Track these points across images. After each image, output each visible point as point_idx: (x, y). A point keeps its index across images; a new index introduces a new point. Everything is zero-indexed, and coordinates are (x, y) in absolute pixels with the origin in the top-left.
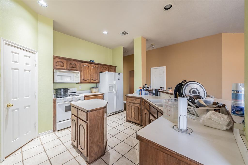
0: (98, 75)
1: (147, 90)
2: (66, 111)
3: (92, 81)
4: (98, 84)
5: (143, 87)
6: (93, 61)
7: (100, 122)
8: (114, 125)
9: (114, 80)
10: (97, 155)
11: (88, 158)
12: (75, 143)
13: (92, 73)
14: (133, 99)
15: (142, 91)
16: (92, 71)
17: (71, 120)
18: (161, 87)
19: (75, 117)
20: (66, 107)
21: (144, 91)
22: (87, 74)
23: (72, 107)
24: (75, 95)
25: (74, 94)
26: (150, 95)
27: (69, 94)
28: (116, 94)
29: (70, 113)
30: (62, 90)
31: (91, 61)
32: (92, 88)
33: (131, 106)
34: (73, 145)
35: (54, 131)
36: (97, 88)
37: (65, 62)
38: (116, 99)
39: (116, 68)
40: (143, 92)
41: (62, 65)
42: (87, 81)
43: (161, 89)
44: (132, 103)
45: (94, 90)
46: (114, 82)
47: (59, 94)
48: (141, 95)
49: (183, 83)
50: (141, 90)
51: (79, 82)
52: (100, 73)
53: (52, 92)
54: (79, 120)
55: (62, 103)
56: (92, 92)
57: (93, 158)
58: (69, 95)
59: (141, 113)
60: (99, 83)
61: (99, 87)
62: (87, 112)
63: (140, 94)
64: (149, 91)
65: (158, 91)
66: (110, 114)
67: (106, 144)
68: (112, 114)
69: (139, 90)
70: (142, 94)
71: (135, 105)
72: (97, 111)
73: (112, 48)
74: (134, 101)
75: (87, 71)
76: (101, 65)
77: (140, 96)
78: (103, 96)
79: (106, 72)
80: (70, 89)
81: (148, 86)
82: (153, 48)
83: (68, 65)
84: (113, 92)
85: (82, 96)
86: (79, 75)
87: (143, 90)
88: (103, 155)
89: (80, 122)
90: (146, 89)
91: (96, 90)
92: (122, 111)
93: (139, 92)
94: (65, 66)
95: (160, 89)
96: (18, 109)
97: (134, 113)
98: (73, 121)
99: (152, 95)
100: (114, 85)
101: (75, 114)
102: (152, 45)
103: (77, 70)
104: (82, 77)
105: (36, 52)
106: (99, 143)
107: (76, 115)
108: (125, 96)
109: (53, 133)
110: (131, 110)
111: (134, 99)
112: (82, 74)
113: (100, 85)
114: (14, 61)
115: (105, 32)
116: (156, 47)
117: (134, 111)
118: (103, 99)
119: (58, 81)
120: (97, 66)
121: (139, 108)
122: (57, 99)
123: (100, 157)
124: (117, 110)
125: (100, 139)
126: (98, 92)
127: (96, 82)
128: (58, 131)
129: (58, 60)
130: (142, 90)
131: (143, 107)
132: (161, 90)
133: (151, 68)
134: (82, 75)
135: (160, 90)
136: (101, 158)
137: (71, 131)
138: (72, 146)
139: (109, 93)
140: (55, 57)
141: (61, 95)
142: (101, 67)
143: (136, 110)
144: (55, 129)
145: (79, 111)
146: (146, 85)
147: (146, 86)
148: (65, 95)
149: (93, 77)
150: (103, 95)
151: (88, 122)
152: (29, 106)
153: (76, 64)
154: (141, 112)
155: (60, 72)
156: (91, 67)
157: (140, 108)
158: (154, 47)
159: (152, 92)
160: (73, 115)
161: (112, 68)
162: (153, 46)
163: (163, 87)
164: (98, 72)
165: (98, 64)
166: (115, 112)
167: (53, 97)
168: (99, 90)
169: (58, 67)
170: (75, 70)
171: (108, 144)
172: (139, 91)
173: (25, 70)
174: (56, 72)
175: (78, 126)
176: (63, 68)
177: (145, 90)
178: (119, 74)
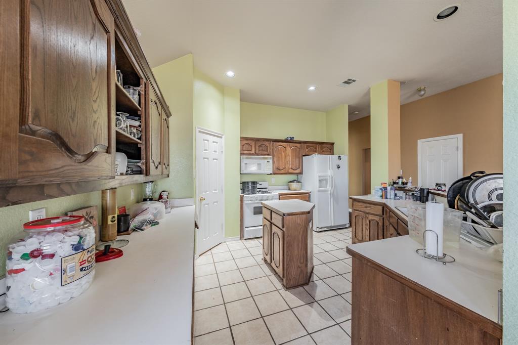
0: (301, 161)
1: (400, 189)
2: (255, 214)
3: (291, 171)
4: (299, 176)
5: (392, 183)
6: (292, 138)
7: (301, 233)
8: (328, 247)
9: (330, 169)
10: (297, 281)
11: (285, 280)
12: (268, 258)
13: (290, 158)
14: (365, 205)
15: (389, 191)
16: (290, 154)
17: (262, 227)
18: (437, 185)
19: (268, 222)
20: (254, 208)
21: (393, 192)
22: (283, 159)
23: (263, 208)
24: (266, 192)
25: (264, 190)
26: (407, 199)
27: (258, 190)
28: (332, 195)
29: (261, 217)
30: (250, 184)
31: (289, 139)
32: (291, 182)
33: (362, 219)
34: (265, 261)
35: (241, 238)
36: (299, 182)
37: (253, 143)
38: (333, 202)
39: (333, 146)
40: (391, 193)
41: (250, 148)
42: (282, 171)
43: (439, 188)
44: (364, 212)
45: (294, 185)
46: (330, 173)
47: (246, 189)
48: (386, 198)
49: (474, 176)
50: (385, 189)
51: (272, 172)
52: (304, 158)
53: (238, 186)
54: (273, 226)
55: (250, 202)
56: (291, 188)
57: (292, 283)
58: (259, 192)
59: (384, 234)
60: (301, 173)
61: (302, 181)
62: (283, 215)
63: (382, 197)
64: (405, 191)
65: (428, 192)
66: (322, 228)
67: (312, 272)
68: (325, 229)
69: (381, 189)
70: (388, 197)
71: (371, 217)
72: (297, 216)
73: (326, 110)
74: (368, 208)
75: (283, 154)
76: (305, 142)
77: (384, 201)
78: (309, 197)
79: (314, 155)
80: (260, 183)
81: (404, 180)
82: (421, 96)
83: (257, 147)
84: (326, 191)
85: (276, 193)
86: (271, 161)
87: (391, 189)
88: (307, 284)
89: (274, 229)
90: (399, 187)
91: (297, 186)
92: (346, 228)
93: (380, 193)
94: (253, 150)
95: (436, 189)
96: (208, 204)
97: (368, 232)
98: (265, 226)
99: (412, 200)
100: (328, 178)
101: (267, 218)
102: (420, 90)
103: (268, 155)
104: (276, 165)
105: (223, 135)
106: (299, 264)
107: (269, 218)
108: (350, 198)
109: (240, 241)
110: (362, 225)
111: (368, 205)
112: (275, 160)
113: (304, 177)
114: (205, 150)
115: (312, 88)
116: (429, 92)
117: (368, 228)
118: (309, 201)
119: (245, 172)
120: (298, 145)
121: (378, 223)
122: (245, 195)
123: (302, 285)
124: (334, 223)
125: (302, 258)
126: (301, 189)
127: (298, 172)
128: (246, 239)
129: (246, 142)
130: (389, 188)
131: (387, 223)
132: (438, 190)
133: (418, 140)
134: (276, 162)
135: (432, 191)
136: (303, 287)
137: (262, 243)
138: (263, 262)
139: (319, 191)
140: (242, 139)
141: (248, 191)
142: (305, 147)
143: (371, 227)
144: (242, 237)
145: (273, 214)
146: (399, 178)
147: (400, 181)
148: (253, 191)
149: (292, 164)
150: (309, 193)
151: (284, 229)
152: (217, 202)
153: (268, 145)
154: (384, 232)
155: (247, 158)
156: (289, 148)
157: (381, 224)
158: (424, 94)
159: (413, 194)
160: (265, 218)
161: (326, 148)
162: (422, 93)
163: (445, 185)
164: (301, 155)
165: (300, 142)
166: (331, 227)
167: (239, 193)
168: (302, 185)
169: (245, 152)
170: (265, 155)
171: (314, 271)
172: (380, 191)
173: (214, 159)
174: (243, 158)
175: (272, 235)
176: (251, 152)
177: (397, 190)
178: (340, 158)
